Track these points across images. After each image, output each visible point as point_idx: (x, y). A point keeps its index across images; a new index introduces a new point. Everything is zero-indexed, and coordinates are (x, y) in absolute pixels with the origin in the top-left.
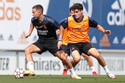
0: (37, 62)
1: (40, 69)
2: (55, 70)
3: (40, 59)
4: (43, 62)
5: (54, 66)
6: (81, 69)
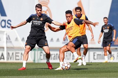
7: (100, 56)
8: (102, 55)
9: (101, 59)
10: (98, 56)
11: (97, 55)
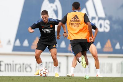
0: (10, 64)
1: (13, 71)
2: (27, 71)
3: (13, 61)
4: (16, 65)
5: (26, 68)
6: (51, 71)
7: (9, 66)
8: (13, 65)
9: (11, 71)
10: (7, 66)
11: (5, 65)
